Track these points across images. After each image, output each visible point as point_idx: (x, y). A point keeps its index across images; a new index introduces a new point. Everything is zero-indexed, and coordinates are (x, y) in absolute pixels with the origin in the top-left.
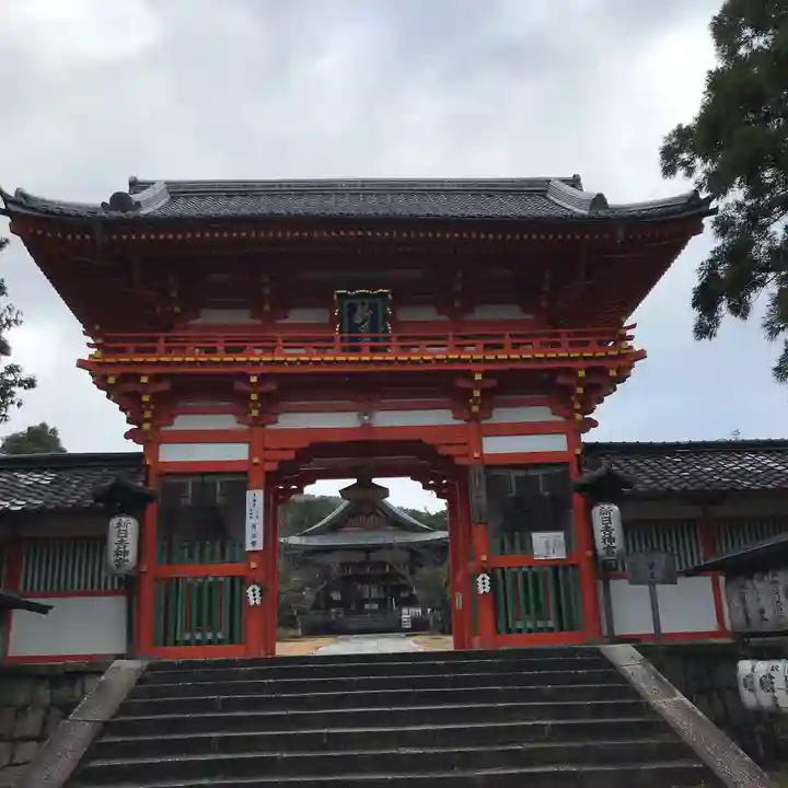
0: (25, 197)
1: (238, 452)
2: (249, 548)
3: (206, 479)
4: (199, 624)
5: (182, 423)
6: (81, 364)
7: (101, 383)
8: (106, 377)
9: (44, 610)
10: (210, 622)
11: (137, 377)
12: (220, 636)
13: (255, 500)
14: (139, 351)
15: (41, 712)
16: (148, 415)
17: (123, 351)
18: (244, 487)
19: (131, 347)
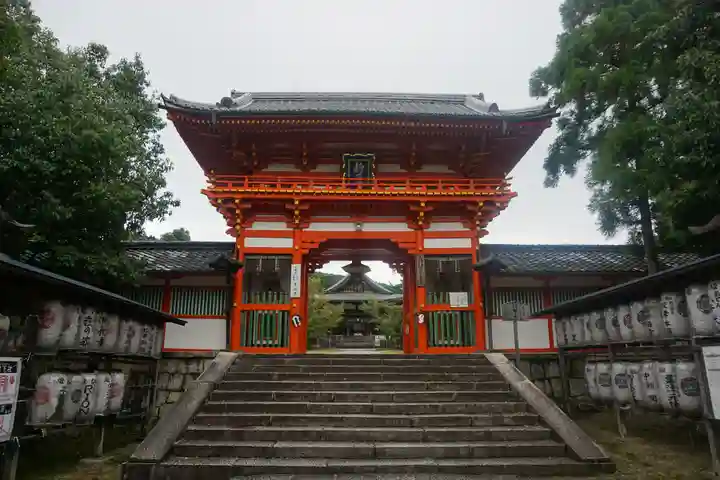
0: (175, 99)
1: (287, 243)
2: (292, 295)
3: (269, 257)
4: (265, 335)
5: (257, 226)
6: (204, 192)
7: (214, 203)
8: (216, 200)
9: (183, 323)
10: (271, 335)
11: (233, 200)
12: (276, 343)
13: (296, 269)
14: (234, 185)
15: (182, 377)
16: (239, 221)
17: (226, 185)
18: (290, 262)
19: (230, 183)
